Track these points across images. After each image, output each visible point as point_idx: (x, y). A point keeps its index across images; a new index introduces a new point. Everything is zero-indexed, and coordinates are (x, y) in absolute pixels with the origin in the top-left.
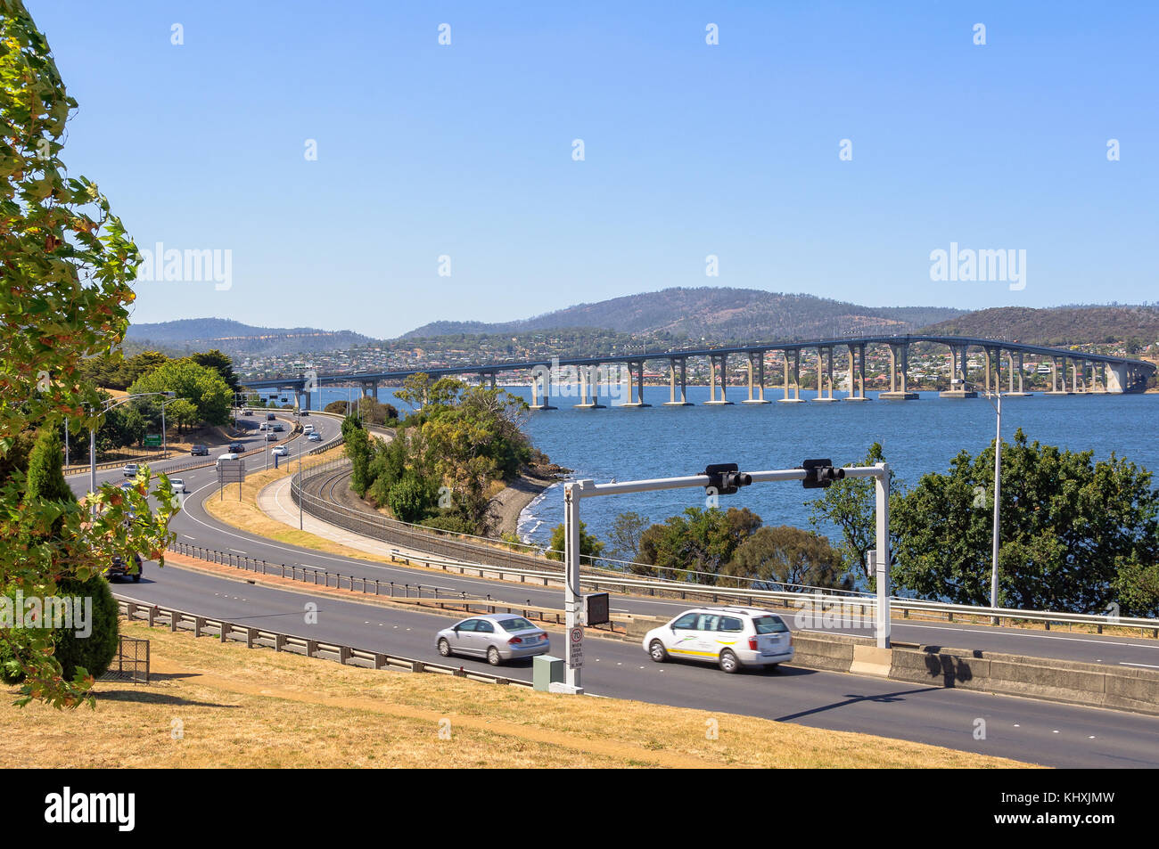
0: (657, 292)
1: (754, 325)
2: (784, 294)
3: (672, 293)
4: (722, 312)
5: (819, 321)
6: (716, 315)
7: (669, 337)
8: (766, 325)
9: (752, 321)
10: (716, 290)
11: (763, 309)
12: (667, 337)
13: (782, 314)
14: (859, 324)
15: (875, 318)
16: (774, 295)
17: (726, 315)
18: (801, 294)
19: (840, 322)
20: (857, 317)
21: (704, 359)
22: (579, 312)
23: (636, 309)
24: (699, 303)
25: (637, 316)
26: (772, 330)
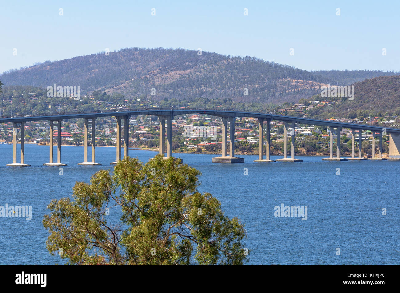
0: (115, 52)
1: (199, 86)
2: (231, 57)
3: (129, 53)
4: (171, 73)
5: (259, 83)
6: (165, 75)
7: (105, 97)
8: (210, 86)
9: (198, 83)
10: (170, 51)
11: (210, 71)
12: (103, 97)
13: (226, 76)
14: (296, 87)
15: (310, 82)
16: (222, 57)
17: (174, 75)
18: (247, 57)
19: (278, 85)
20: (294, 81)
21: (135, 119)
22: (40, 70)
23: (93, 69)
24: (152, 64)
25: (93, 75)
26: (214, 92)
